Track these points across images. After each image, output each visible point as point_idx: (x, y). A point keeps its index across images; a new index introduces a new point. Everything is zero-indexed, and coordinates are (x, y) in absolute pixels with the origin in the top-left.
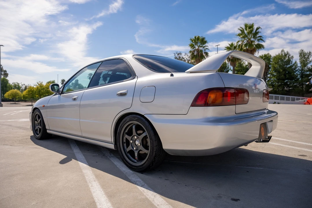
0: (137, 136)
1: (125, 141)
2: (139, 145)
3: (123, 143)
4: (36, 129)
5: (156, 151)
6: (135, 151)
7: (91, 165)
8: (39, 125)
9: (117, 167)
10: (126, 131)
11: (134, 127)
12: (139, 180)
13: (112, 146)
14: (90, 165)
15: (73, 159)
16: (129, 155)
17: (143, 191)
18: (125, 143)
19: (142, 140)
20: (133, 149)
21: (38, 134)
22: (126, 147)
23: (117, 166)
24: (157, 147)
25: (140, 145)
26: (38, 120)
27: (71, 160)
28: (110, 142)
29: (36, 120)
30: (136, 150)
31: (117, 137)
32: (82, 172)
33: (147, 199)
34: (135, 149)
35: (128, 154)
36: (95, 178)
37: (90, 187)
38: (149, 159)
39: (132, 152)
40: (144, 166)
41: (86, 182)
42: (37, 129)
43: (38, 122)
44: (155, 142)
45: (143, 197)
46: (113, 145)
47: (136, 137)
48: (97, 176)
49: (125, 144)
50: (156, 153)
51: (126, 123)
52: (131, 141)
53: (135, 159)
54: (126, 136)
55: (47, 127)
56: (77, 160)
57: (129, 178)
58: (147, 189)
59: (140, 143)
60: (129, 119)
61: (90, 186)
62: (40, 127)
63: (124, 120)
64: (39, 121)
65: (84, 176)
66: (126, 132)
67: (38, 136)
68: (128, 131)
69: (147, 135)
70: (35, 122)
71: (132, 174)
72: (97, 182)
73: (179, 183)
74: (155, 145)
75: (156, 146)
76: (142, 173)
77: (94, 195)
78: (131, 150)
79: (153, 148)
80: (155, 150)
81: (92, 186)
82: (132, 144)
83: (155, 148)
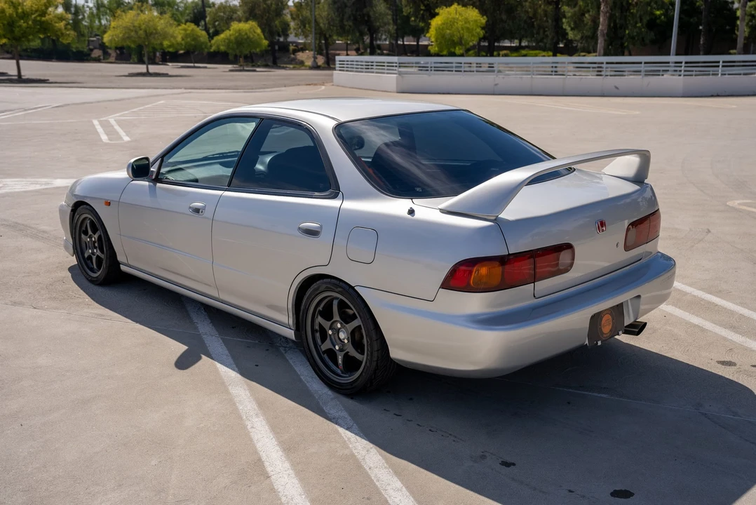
0: (341, 324)
1: (317, 327)
2: (346, 341)
3: (313, 331)
4: (86, 256)
5: (377, 361)
6: (338, 353)
7: (245, 373)
8: (96, 248)
9: (301, 380)
10: (320, 308)
11: (335, 303)
12: (345, 414)
13: (290, 334)
14: (242, 374)
15: (203, 356)
16: (325, 356)
17: (349, 439)
18: (317, 331)
19: (353, 333)
20: (335, 347)
21: (92, 270)
22: (319, 341)
23: (302, 377)
24: (380, 351)
25: (348, 342)
26: (90, 233)
27: (200, 358)
28: (285, 324)
29: (86, 233)
30: (341, 350)
31: (301, 317)
32: (227, 392)
33: (353, 455)
34: (337, 348)
35: (324, 354)
36: (256, 408)
37: (250, 430)
38: (364, 374)
39: (331, 354)
40: (356, 384)
41: (240, 418)
42: (90, 258)
43: (90, 237)
44: (375, 342)
45: (346, 452)
46: (293, 332)
47: (339, 326)
48: (261, 405)
49: (318, 335)
50: (377, 364)
51: (320, 293)
52: (330, 332)
53: (338, 367)
54: (320, 319)
55: (120, 258)
56: (212, 358)
57: (324, 408)
58: (356, 434)
59: (348, 339)
60: (324, 286)
61: (249, 427)
62: (99, 253)
63: (314, 286)
64: (96, 236)
65: (234, 404)
66: (319, 311)
67: (95, 275)
68: (323, 308)
69: (360, 325)
70: (83, 236)
71: (332, 399)
72: (262, 417)
73: (419, 425)
74: (376, 349)
75: (378, 350)
76: (352, 398)
77: (259, 446)
78: (331, 349)
79: (372, 353)
80: (375, 359)
81: (252, 427)
82: (332, 337)
83: (375, 354)
